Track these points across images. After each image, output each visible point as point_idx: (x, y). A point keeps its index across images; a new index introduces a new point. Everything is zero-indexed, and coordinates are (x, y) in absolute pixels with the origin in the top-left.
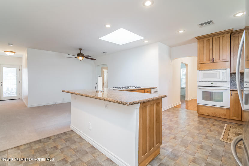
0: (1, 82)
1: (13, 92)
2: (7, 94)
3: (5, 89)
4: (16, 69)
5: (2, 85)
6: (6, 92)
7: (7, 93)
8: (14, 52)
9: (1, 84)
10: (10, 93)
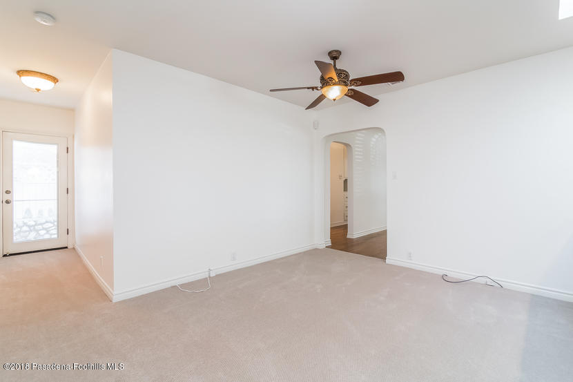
0: (8, 192)
1: (44, 221)
2: (25, 228)
3: (19, 212)
4: (56, 147)
5: (7, 202)
6: (21, 224)
7: (25, 224)
8: (55, 80)
9: (7, 197)
10: (36, 225)
